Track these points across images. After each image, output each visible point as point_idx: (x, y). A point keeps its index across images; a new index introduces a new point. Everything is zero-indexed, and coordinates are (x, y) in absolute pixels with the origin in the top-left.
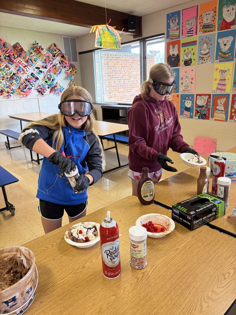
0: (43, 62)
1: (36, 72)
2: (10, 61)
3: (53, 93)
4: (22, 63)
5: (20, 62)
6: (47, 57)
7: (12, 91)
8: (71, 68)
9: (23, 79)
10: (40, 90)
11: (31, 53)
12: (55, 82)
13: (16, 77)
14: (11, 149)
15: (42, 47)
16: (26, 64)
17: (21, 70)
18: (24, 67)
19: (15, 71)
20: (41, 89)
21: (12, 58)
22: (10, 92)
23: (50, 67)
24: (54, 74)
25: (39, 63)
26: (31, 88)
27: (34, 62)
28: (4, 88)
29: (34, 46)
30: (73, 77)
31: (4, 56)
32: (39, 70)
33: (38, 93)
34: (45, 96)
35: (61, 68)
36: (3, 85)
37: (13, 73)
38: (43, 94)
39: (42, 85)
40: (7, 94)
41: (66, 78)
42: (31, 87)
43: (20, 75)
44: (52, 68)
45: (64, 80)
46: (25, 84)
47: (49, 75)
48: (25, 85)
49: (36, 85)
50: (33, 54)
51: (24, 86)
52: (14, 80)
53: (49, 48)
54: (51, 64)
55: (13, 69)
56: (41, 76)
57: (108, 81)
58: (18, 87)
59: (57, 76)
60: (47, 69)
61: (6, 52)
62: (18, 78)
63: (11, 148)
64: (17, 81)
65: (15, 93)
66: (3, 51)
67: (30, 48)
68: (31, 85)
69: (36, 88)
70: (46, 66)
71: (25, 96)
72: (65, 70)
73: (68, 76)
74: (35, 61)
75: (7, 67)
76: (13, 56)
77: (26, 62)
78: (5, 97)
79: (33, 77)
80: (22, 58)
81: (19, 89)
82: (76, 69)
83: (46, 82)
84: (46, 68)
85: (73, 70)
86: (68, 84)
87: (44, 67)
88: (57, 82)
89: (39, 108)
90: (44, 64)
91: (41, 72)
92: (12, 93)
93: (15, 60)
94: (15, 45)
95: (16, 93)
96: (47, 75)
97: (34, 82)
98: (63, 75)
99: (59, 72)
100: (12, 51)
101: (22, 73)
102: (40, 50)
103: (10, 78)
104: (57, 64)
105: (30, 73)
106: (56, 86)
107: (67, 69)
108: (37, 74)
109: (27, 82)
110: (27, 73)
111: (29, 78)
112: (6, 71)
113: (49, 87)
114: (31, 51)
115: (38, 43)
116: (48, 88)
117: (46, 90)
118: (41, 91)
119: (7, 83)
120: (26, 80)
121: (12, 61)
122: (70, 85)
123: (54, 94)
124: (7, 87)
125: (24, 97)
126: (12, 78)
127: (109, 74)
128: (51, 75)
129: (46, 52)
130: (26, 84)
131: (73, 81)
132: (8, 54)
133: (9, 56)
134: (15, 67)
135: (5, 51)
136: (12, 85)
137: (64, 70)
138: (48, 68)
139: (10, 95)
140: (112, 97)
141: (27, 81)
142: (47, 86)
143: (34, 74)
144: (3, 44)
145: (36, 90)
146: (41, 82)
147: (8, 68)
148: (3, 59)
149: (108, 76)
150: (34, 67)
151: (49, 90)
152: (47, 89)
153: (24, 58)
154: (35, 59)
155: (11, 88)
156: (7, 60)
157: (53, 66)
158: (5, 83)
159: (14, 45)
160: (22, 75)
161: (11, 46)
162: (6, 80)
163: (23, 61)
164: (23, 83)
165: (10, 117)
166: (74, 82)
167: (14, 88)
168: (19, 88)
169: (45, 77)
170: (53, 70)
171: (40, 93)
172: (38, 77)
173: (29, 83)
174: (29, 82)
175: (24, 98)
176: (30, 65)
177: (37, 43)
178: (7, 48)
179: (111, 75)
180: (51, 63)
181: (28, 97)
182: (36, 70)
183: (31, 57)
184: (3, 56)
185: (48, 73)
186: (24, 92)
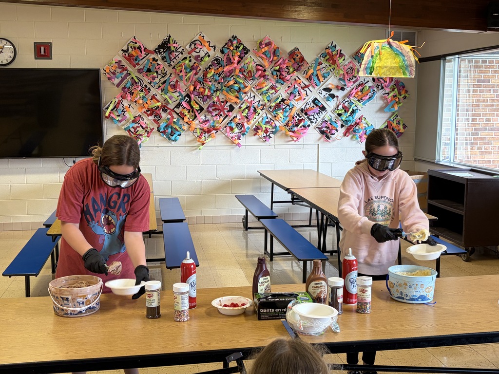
0: (340, 79)
1: (322, 97)
2: (280, 78)
3: (350, 136)
4: (299, 81)
5: (297, 79)
6: (349, 70)
7: (274, 130)
8: (396, 89)
9: (298, 108)
10: (325, 129)
11: (320, 64)
12: (357, 116)
13: (286, 106)
14: (249, 230)
15: (342, 52)
16: (307, 83)
17: (297, 93)
18: (303, 88)
19: (285, 95)
20: (328, 128)
21: (284, 73)
22: (269, 131)
23: (352, 87)
24: (358, 100)
25: (332, 81)
26: (309, 126)
27: (321, 79)
28: (261, 124)
29: (327, 51)
30: (396, 108)
31: (272, 70)
32: (328, 93)
33: (319, 135)
34: (334, 140)
35: (375, 89)
36: (261, 118)
37: (280, 98)
38: (328, 138)
39: (331, 120)
40: (265, 135)
41: (381, 110)
42: (309, 123)
43: (293, 102)
44: (354, 89)
45: (377, 112)
46: (298, 117)
47: (347, 103)
48: (298, 119)
49: (320, 120)
50: (323, 65)
51: (297, 121)
52: (281, 111)
53: (357, 53)
54: (354, 82)
55: (283, 92)
56: (331, 105)
57: (485, 118)
58: (286, 122)
59: (363, 104)
60: (346, 92)
61: (275, 64)
62: (288, 107)
63: (250, 228)
64: (286, 112)
65: (279, 134)
66: (272, 62)
67: (319, 55)
68: (310, 119)
69: (318, 126)
70: (345, 85)
71: (295, 139)
72: (384, 92)
73: (387, 104)
74: (324, 77)
75: (272, 87)
76: (287, 70)
77: (307, 79)
78: (261, 138)
79: (317, 105)
80: (303, 73)
81: (286, 127)
82: (406, 92)
83: (340, 115)
84: (343, 89)
85: (400, 94)
86: (385, 120)
87: (340, 88)
88: (362, 116)
89: (318, 163)
90: (342, 82)
91: (333, 96)
92: (273, 133)
93: (288, 77)
94: (292, 50)
95: (281, 132)
96: (344, 102)
97: (317, 114)
98: (377, 102)
99: (368, 97)
100: (287, 61)
101: (296, 98)
102: (337, 58)
103: (275, 106)
104: (368, 81)
105: (311, 98)
106: (357, 124)
107: (387, 92)
108: (325, 100)
109: (303, 114)
110: (307, 98)
111: (308, 107)
112: (271, 95)
113: (344, 124)
114: (320, 61)
115: (335, 46)
116: (342, 126)
117: (337, 130)
118: (326, 133)
119: (269, 116)
120: (302, 110)
121: (283, 79)
122: (389, 122)
123: (352, 138)
124: (267, 123)
125: (293, 140)
126: (278, 108)
127: (488, 103)
128: (351, 103)
129: (350, 60)
130: (300, 119)
131: (397, 116)
132: (278, 68)
133: (278, 71)
134: (287, 88)
135: (274, 62)
136: (276, 120)
137: (379, 93)
138: (347, 90)
139: (269, 135)
140: (490, 153)
141: (303, 112)
142: (339, 123)
143: (319, 101)
144: (273, 51)
145: (318, 130)
146: (328, 115)
147: (273, 91)
148: (268, 75)
149: (485, 107)
150: (321, 89)
151: (343, 130)
152: (339, 128)
153: (306, 72)
154: (324, 74)
155: (273, 124)
156: (275, 77)
157: (359, 85)
158: (264, 115)
159: (291, 52)
160: (296, 102)
161: (287, 52)
162: (267, 110)
163: (303, 77)
164: (296, 115)
165: (261, 174)
166: (399, 117)
167: (278, 124)
168: (287, 125)
169: (338, 107)
170: (356, 93)
171: (324, 136)
172: (326, 106)
173: (306, 117)
174: (306, 114)
175: (293, 142)
176: (314, 84)
177: (334, 44)
178: (278, 56)
179: (493, 105)
180: (354, 79)
181: (301, 141)
182: (324, 93)
183: (319, 70)
184: (269, 70)
185: (347, 99)
186: (294, 132)
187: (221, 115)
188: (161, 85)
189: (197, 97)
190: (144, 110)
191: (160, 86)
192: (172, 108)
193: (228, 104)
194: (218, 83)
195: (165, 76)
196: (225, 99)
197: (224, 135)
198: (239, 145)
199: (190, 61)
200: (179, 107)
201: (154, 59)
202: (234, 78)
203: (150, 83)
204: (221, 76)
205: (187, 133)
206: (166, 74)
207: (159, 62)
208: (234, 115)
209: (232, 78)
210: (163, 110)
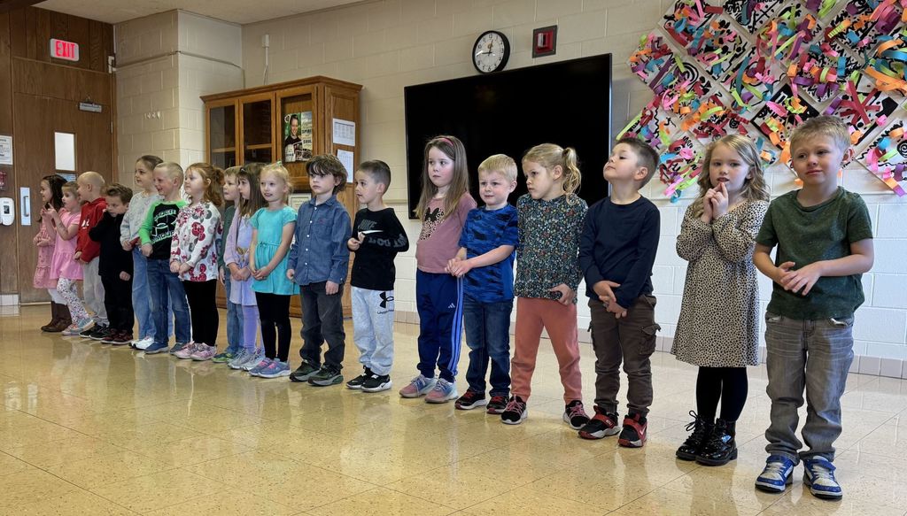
187: (861, 125)
188: (730, 73)
189: (807, 88)
190: (696, 126)
191: (729, 76)
192: (749, 118)
193: (882, 98)
194: (860, 52)
195: (740, 54)
196: (873, 86)
197: (864, 171)
198: (897, 190)
199: (798, 14)
200: (765, 114)
201: (722, 24)
202: (901, 36)
203: (711, 73)
204: (871, 33)
205: (777, 168)
206: (744, 50)
207: (731, 28)
208: (897, 122)
209: (897, 35)
210: (730, 124)
